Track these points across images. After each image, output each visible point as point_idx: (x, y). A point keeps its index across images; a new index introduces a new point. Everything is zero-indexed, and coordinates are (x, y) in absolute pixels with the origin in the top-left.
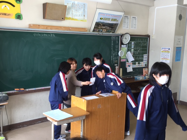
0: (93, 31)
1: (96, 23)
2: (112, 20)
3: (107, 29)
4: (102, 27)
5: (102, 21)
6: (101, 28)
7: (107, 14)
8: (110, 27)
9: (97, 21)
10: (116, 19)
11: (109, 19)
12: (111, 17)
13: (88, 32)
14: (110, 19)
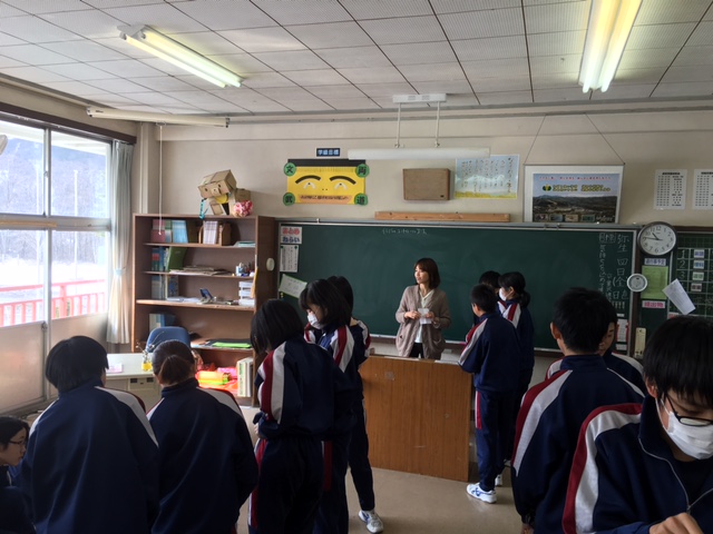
0: (534, 220)
1: (534, 199)
2: (585, 188)
3: (579, 214)
4: (558, 209)
5: (551, 193)
6: (558, 212)
7: (561, 176)
8: (586, 207)
9: (537, 196)
10: (601, 186)
11: (574, 188)
12: (579, 184)
13: (519, 223)
14: (576, 186)
